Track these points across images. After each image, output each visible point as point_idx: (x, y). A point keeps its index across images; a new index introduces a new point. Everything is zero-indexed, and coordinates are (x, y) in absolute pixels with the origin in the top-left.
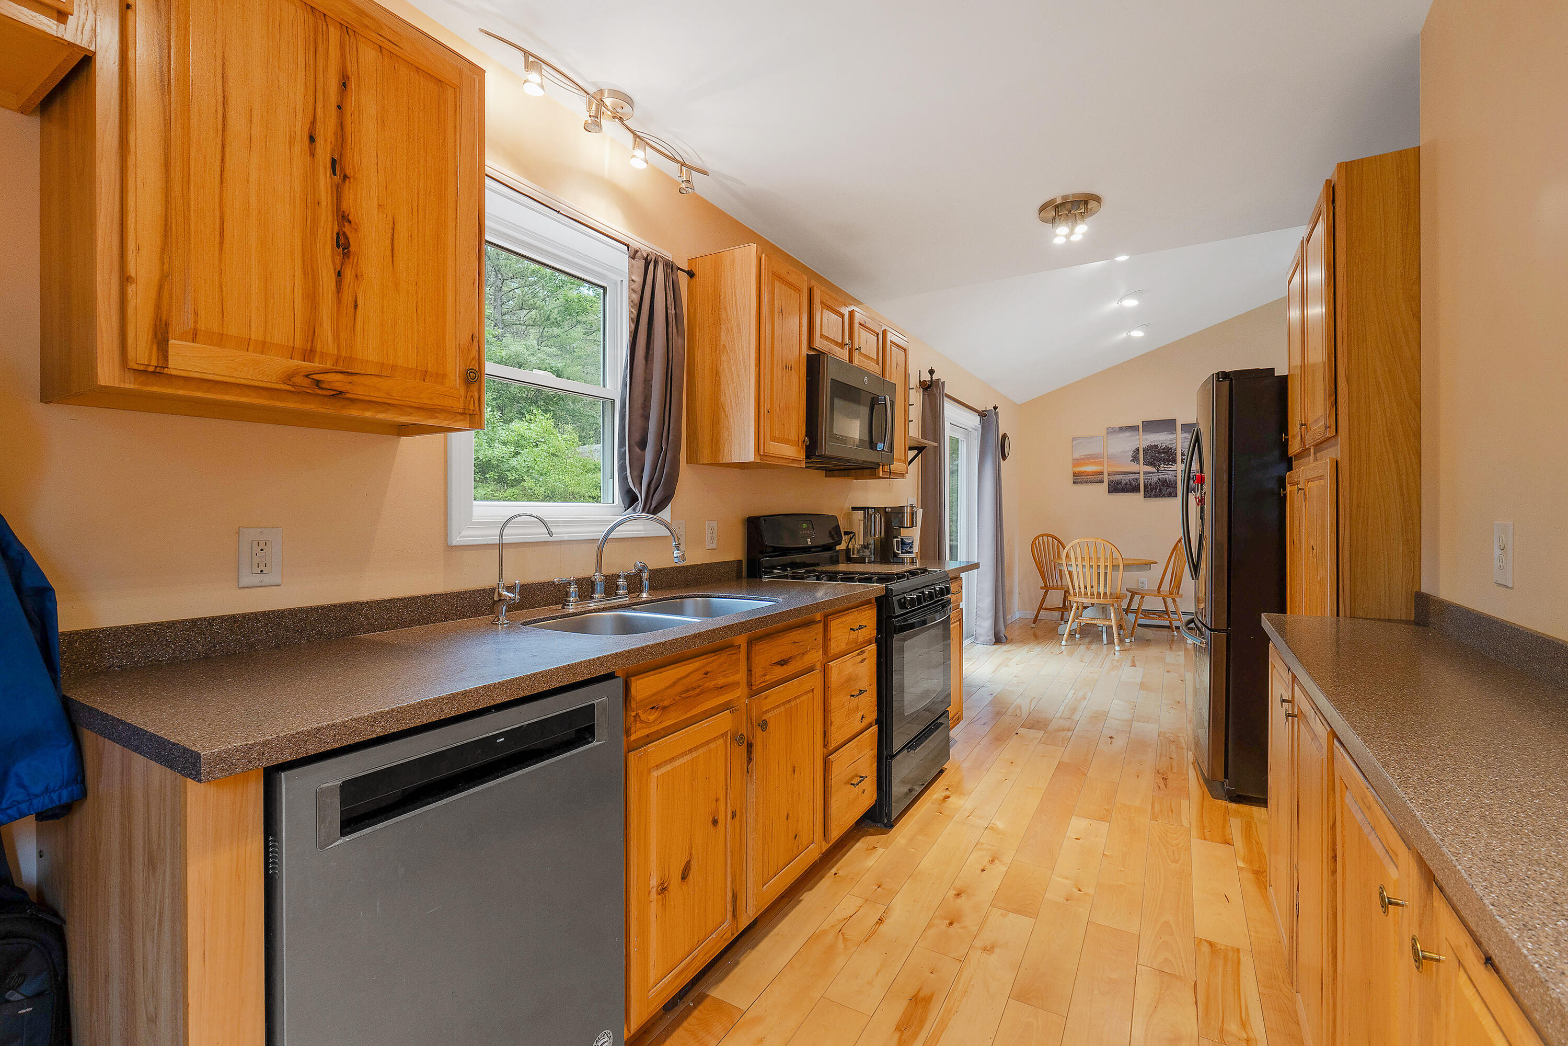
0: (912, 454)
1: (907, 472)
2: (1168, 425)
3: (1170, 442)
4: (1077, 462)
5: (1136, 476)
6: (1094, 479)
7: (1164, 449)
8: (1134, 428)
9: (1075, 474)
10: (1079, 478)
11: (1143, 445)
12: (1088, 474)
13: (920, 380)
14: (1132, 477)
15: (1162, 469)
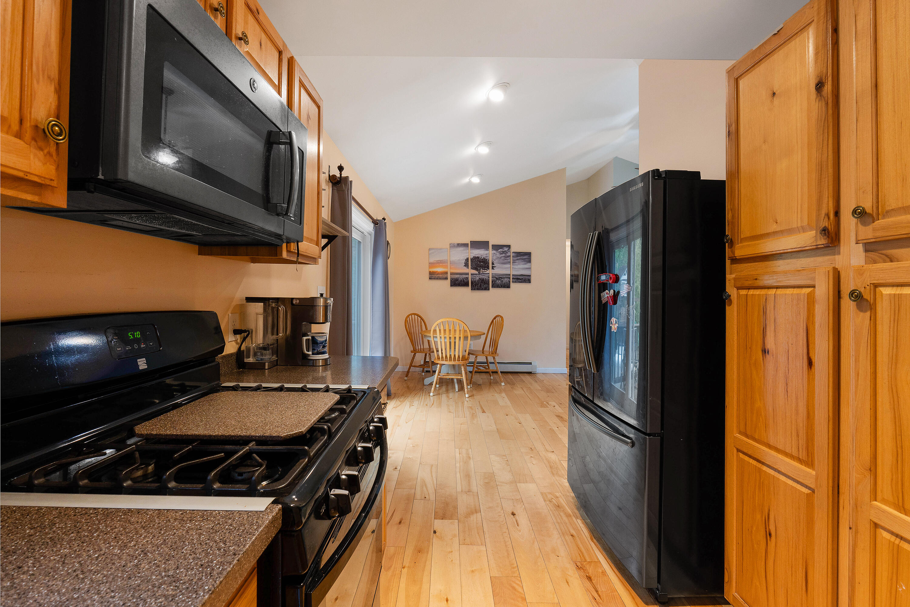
0: (324, 241)
1: (320, 257)
2: (484, 245)
3: (486, 256)
4: (431, 265)
5: (467, 276)
6: (442, 277)
7: (482, 259)
8: (466, 245)
9: (431, 273)
10: (433, 276)
11: (471, 256)
12: (438, 273)
13: (329, 175)
14: (465, 276)
15: (481, 272)
